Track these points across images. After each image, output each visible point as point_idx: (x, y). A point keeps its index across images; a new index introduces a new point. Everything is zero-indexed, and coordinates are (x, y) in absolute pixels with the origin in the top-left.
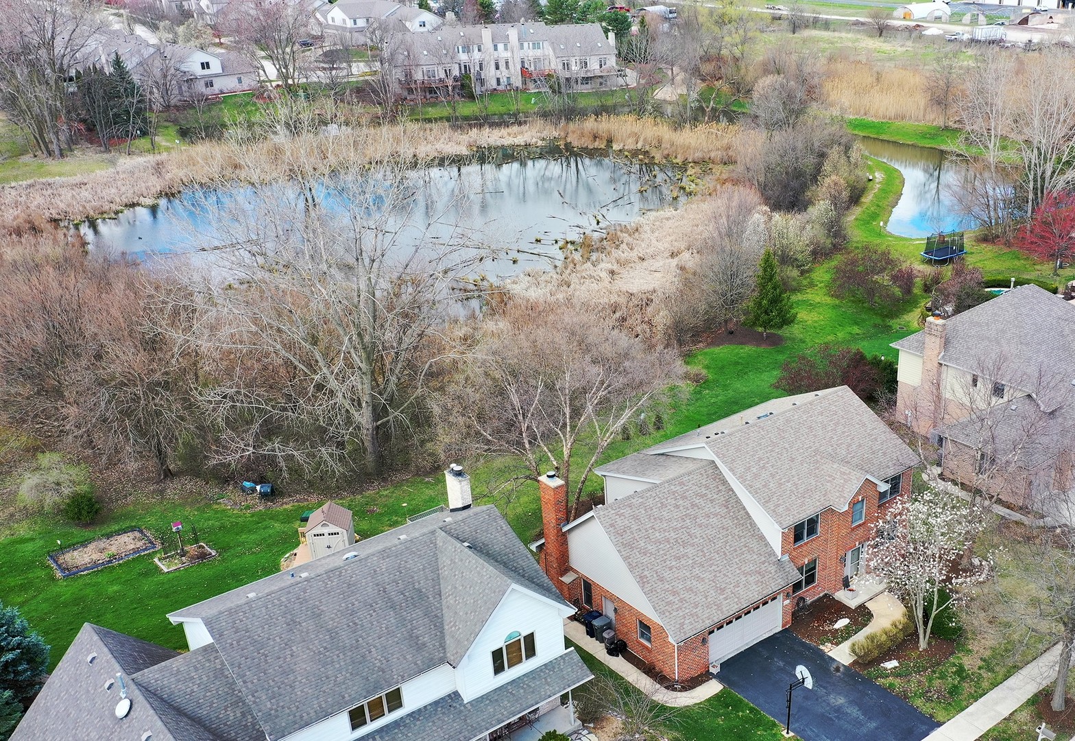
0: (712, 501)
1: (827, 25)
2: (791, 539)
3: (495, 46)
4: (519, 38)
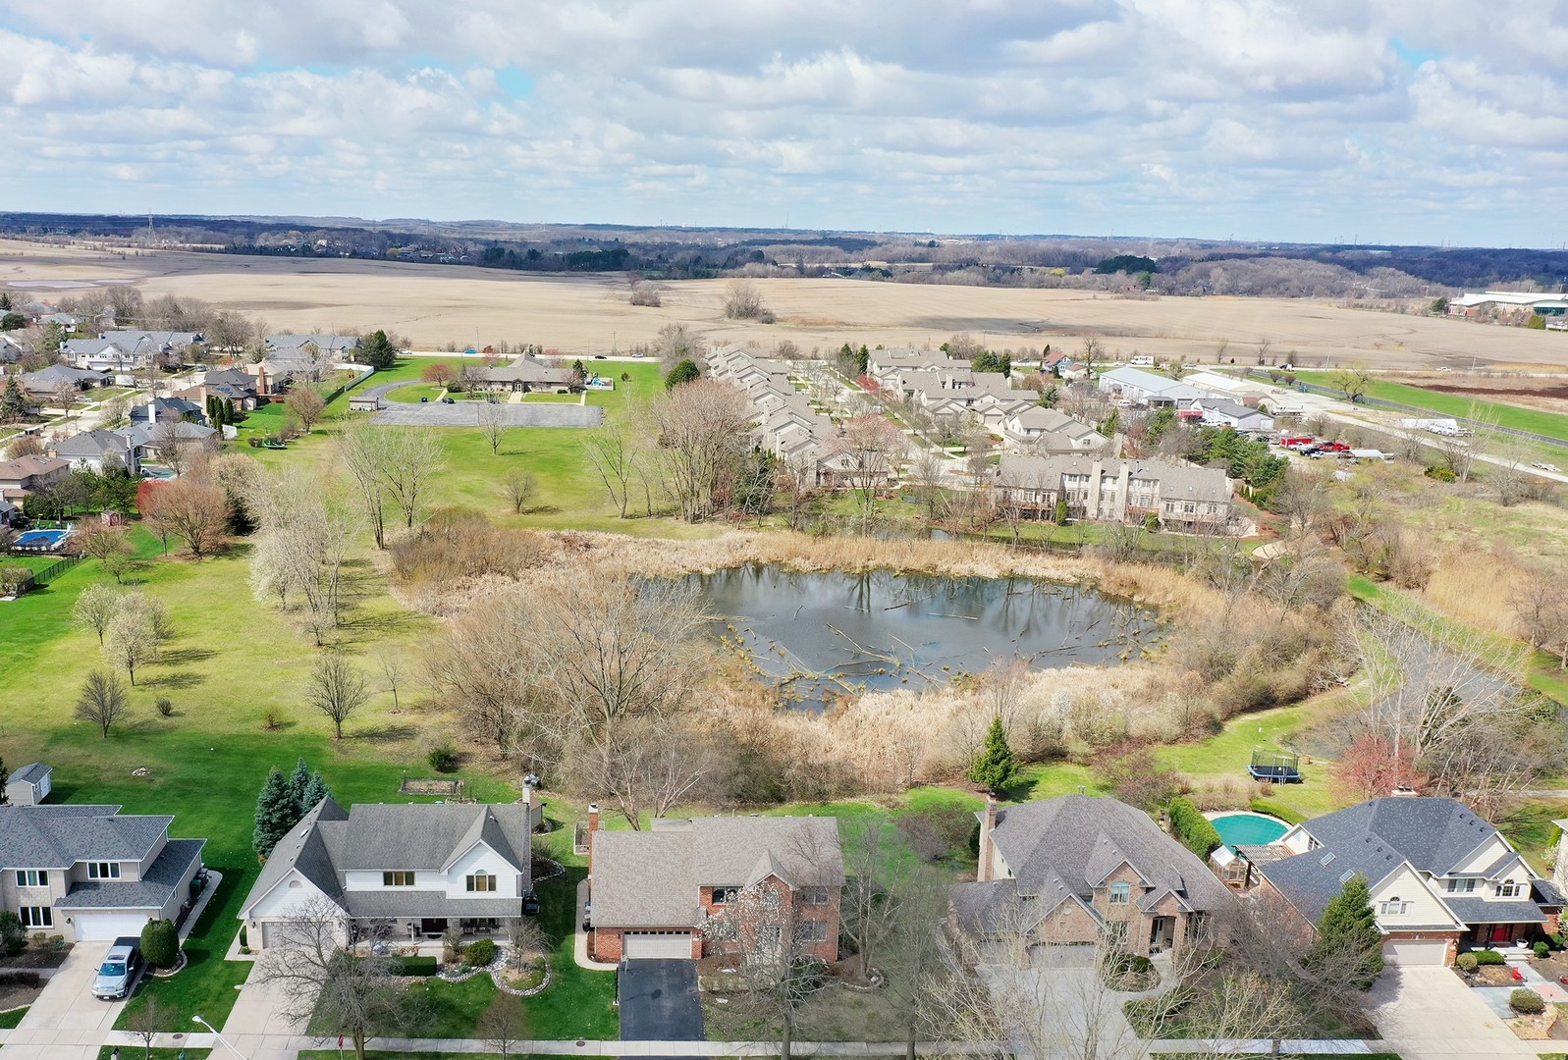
2: (710, 896)
3: (1103, 479)
4: (1130, 474)
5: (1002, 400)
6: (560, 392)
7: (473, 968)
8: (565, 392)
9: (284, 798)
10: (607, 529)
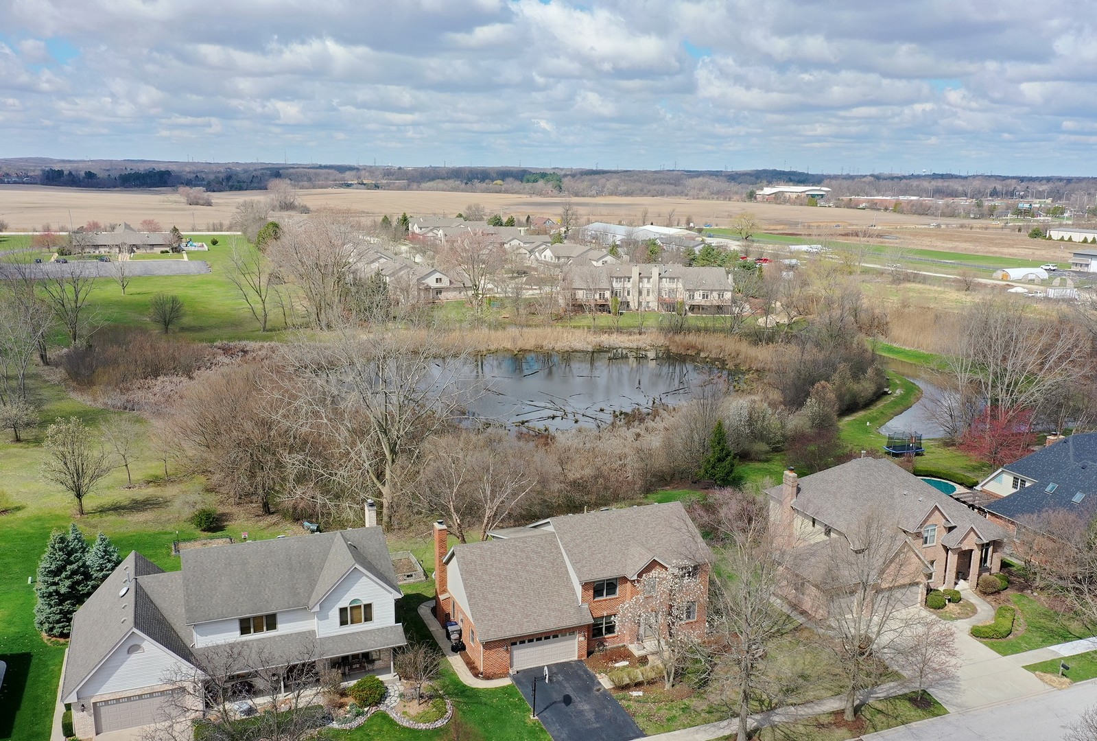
0: (543, 557)
1: (924, 280)
2: (591, 592)
3: (641, 278)
4: (660, 274)
5: (524, 243)
6: (162, 252)
7: (366, 709)
8: (167, 252)
9: (71, 563)
10: (254, 339)
